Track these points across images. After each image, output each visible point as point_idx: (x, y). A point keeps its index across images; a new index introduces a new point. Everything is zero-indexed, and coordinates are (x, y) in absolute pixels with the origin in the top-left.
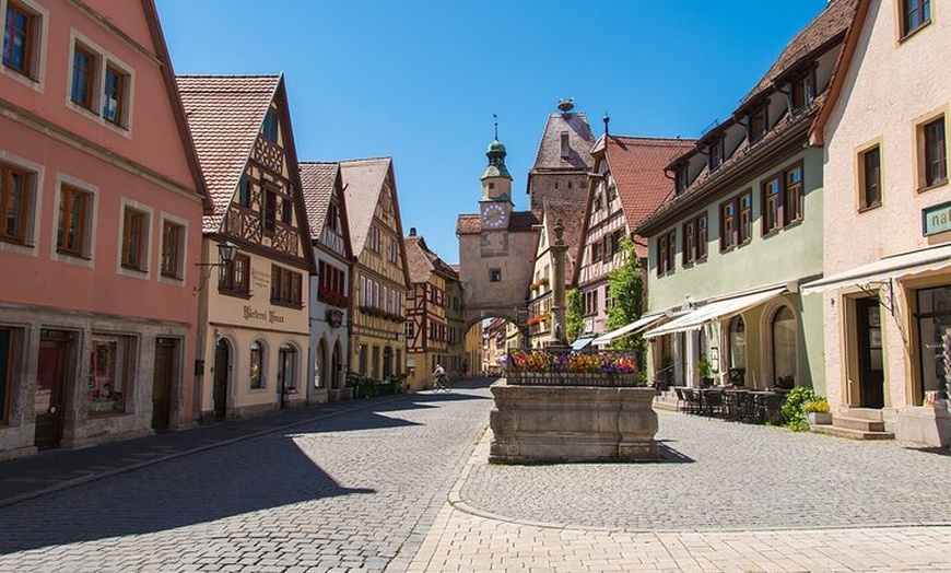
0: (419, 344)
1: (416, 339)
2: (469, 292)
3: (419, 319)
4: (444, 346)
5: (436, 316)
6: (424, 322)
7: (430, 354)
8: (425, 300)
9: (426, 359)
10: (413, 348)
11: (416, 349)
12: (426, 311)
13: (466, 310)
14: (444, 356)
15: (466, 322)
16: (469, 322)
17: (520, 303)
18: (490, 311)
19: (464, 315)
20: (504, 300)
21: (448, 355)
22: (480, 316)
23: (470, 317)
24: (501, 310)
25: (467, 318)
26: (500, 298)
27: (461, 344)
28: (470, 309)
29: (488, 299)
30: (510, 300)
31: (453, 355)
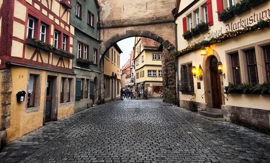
2: (106, 11)
4: (69, 66)
13: (103, 28)
14: (66, 78)
15: (104, 42)
16: (107, 42)
17: (166, 17)
18: (130, 29)
19: (102, 35)
20: (147, 16)
21: (74, 77)
22: (119, 35)
23: (108, 37)
24: (143, 27)
25: (105, 37)
26: (142, 13)
27: (99, 66)
28: (108, 28)
29: (128, 15)
30: (154, 15)
31: (85, 78)
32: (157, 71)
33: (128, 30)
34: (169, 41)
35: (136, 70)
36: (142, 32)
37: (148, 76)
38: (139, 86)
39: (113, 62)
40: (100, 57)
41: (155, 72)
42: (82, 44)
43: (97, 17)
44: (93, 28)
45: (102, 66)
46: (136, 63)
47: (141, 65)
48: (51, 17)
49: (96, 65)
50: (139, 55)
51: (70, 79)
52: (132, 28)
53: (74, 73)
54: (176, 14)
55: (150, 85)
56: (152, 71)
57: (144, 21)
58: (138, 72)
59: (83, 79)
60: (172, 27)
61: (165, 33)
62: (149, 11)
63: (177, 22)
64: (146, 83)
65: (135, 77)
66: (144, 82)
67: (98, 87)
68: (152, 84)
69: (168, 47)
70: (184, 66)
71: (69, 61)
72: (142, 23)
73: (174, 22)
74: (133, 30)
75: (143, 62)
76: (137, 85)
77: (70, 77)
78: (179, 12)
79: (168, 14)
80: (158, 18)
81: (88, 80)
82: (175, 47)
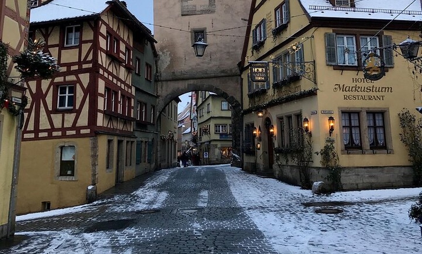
0: (83, 120)
1: (78, 112)
2: (165, 61)
3: (85, 78)
4: (131, 128)
5: (118, 79)
6: (93, 84)
7: (103, 141)
8: (95, 47)
9: (95, 147)
10: (74, 127)
11: (78, 129)
12: (96, 66)
13: (162, 81)
14: (129, 141)
15: (162, 97)
16: (166, 97)
17: (231, 70)
18: (192, 82)
19: (159, 89)
20: (211, 68)
21: (135, 140)
22: (180, 89)
23: (167, 91)
24: (207, 80)
25: (163, 91)
26: (205, 65)
27: (156, 125)
28: (167, 81)
29: (190, 67)
30: (219, 67)
31: (144, 140)
32: (228, 125)
33: (190, 83)
34: (234, 96)
35: (199, 124)
36: (205, 86)
37: (215, 133)
38: (203, 146)
39: (169, 117)
40: (158, 115)
41: (225, 126)
42: (141, 103)
43: (155, 68)
44: (150, 82)
45: (159, 124)
46: (199, 112)
47: (206, 117)
48: (119, 84)
49: (153, 124)
50: (203, 103)
51: (132, 142)
52: (194, 82)
53: (135, 136)
54: (242, 67)
55: (218, 146)
56: (221, 127)
57: (206, 74)
58: (201, 126)
59: (142, 141)
60: (237, 82)
61: (230, 88)
62: (214, 63)
63: (242, 76)
64: (212, 143)
65: (197, 133)
66: (210, 142)
67: (155, 150)
68: (221, 145)
69: (233, 103)
70: (248, 126)
71: (131, 124)
72: (206, 75)
73: (240, 75)
74: (195, 83)
75: (209, 112)
76: (200, 146)
77: (132, 140)
78: (245, 66)
79: (233, 67)
80: (223, 71)
81: (146, 142)
82: (240, 103)
